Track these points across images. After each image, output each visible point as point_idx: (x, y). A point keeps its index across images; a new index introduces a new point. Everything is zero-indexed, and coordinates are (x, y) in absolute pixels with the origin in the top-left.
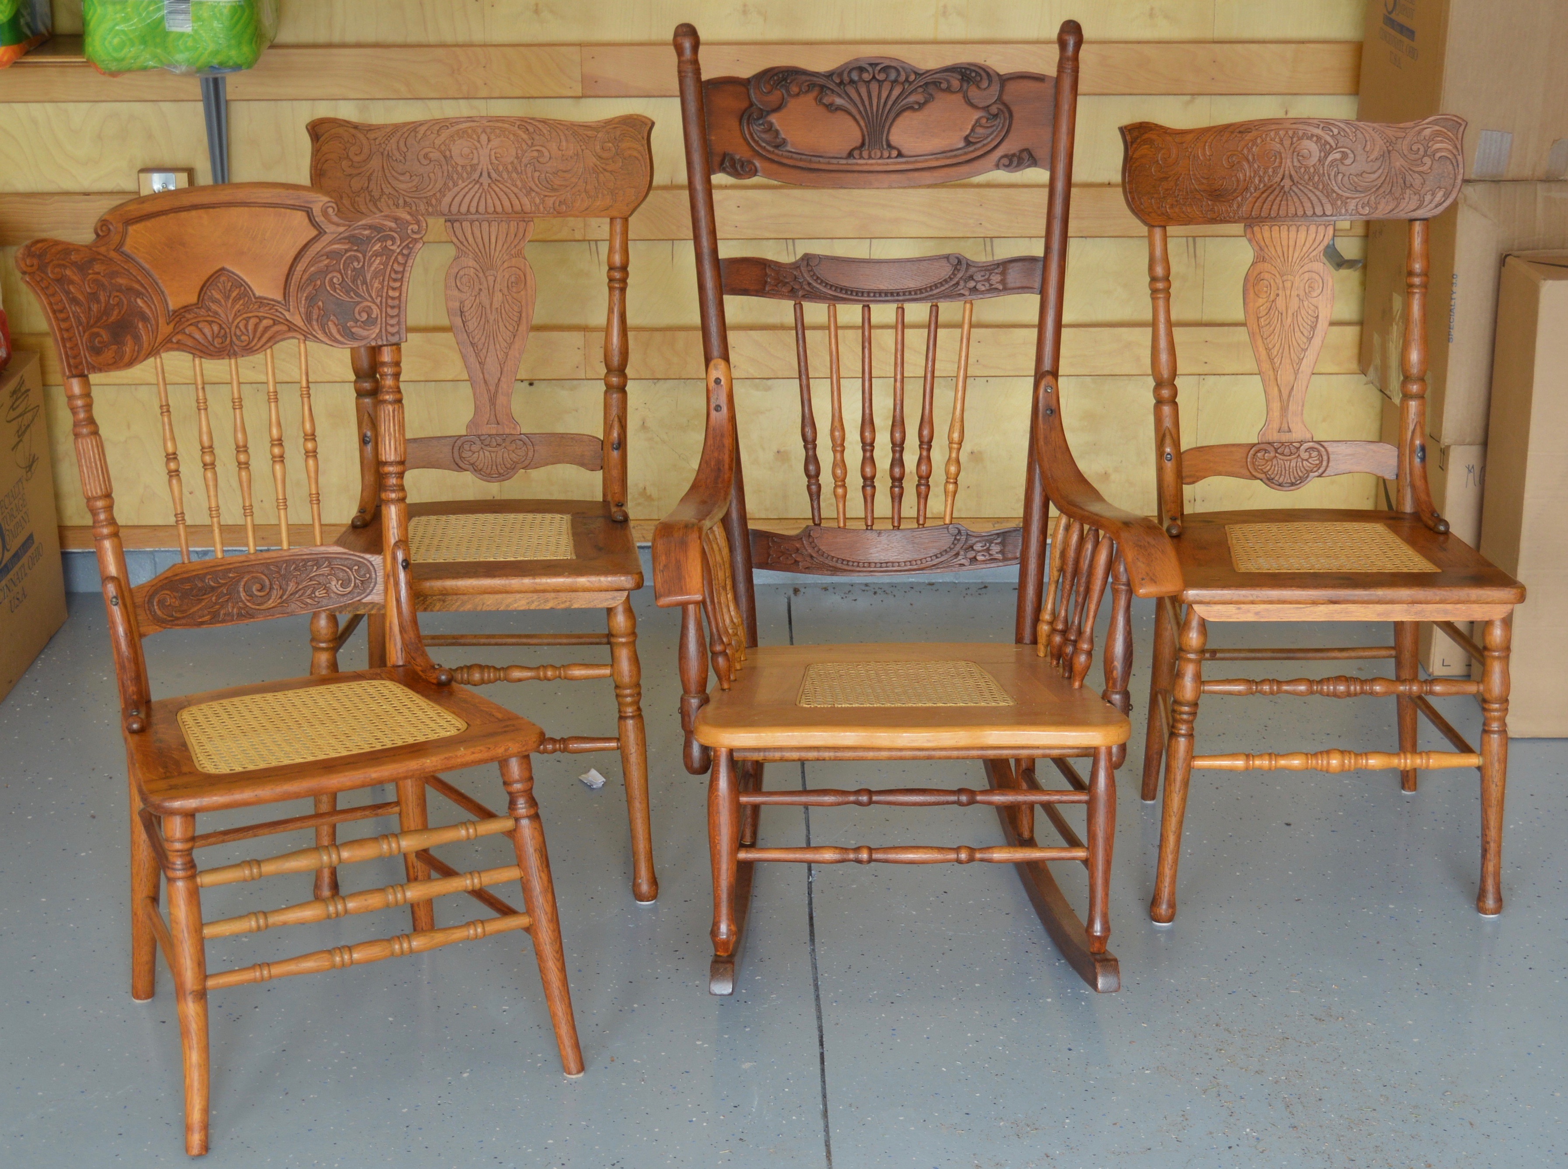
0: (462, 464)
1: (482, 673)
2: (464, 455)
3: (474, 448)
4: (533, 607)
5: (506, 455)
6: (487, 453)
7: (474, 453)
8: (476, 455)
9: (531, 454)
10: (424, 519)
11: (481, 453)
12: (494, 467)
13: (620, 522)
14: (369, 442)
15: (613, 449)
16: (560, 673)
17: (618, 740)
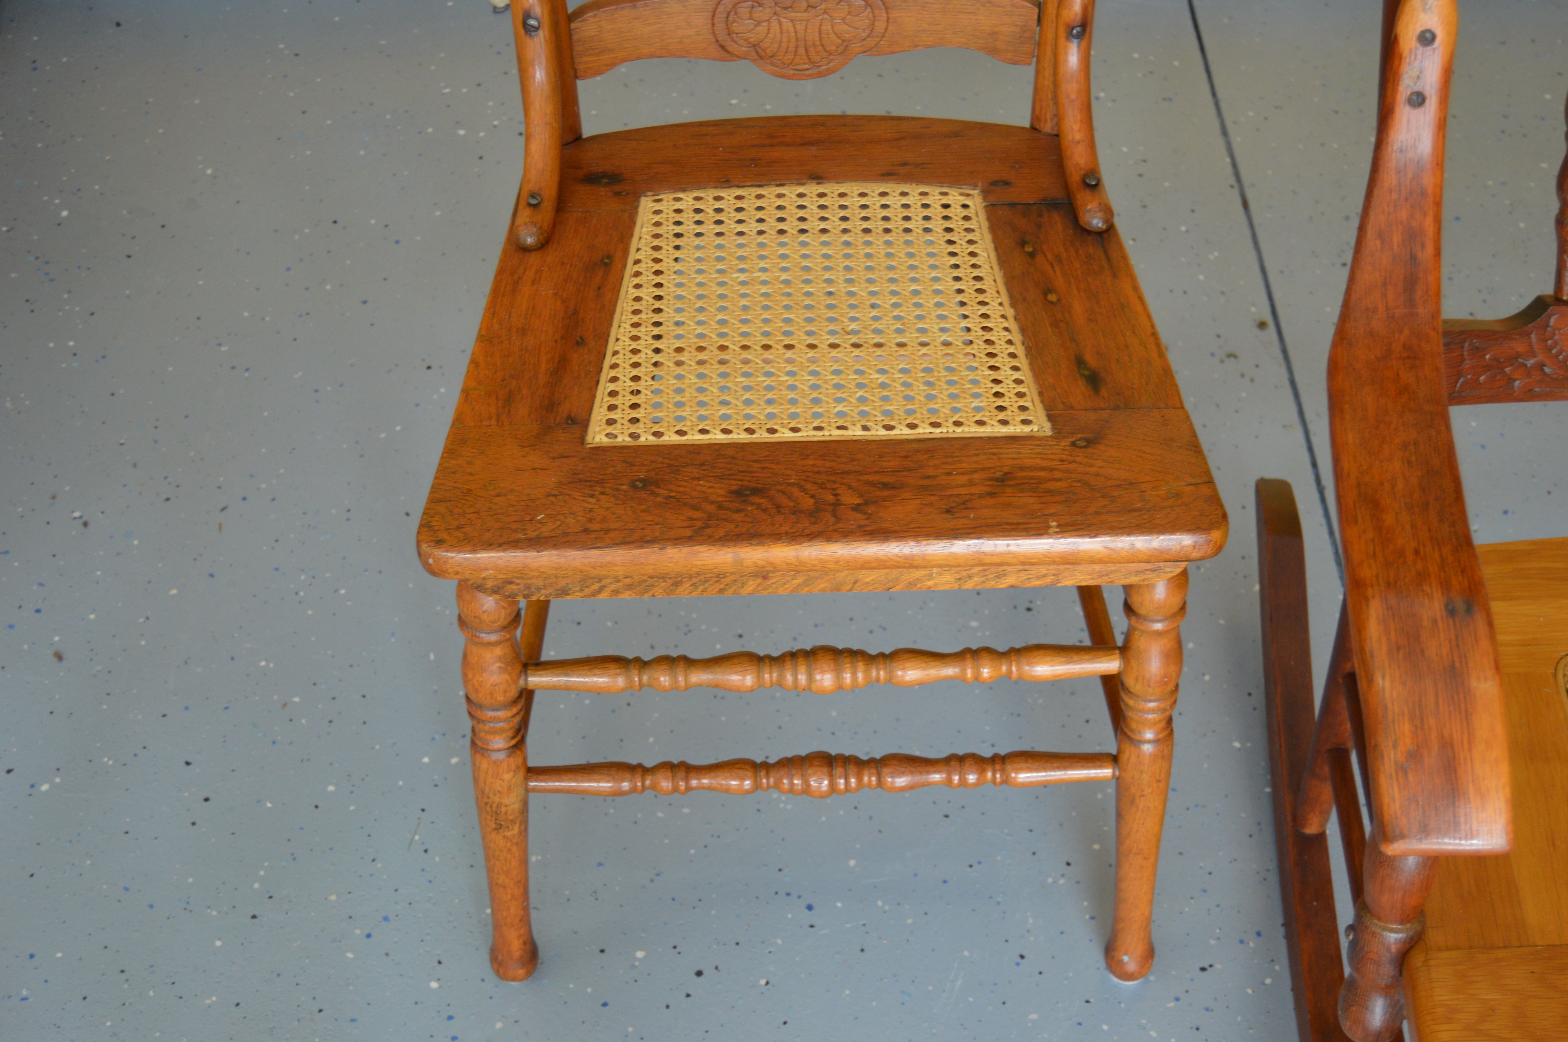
0: (733, 48)
1: (838, 672)
2: (735, 27)
3: (758, 13)
4: (969, 585)
5: (827, 27)
6: (787, 24)
7: (759, 23)
8: (764, 26)
9: (880, 26)
10: (668, 202)
11: (775, 24)
12: (801, 50)
13: (1100, 234)
14: (537, 29)
15: (1070, 35)
16: (1010, 671)
17: (1114, 759)
